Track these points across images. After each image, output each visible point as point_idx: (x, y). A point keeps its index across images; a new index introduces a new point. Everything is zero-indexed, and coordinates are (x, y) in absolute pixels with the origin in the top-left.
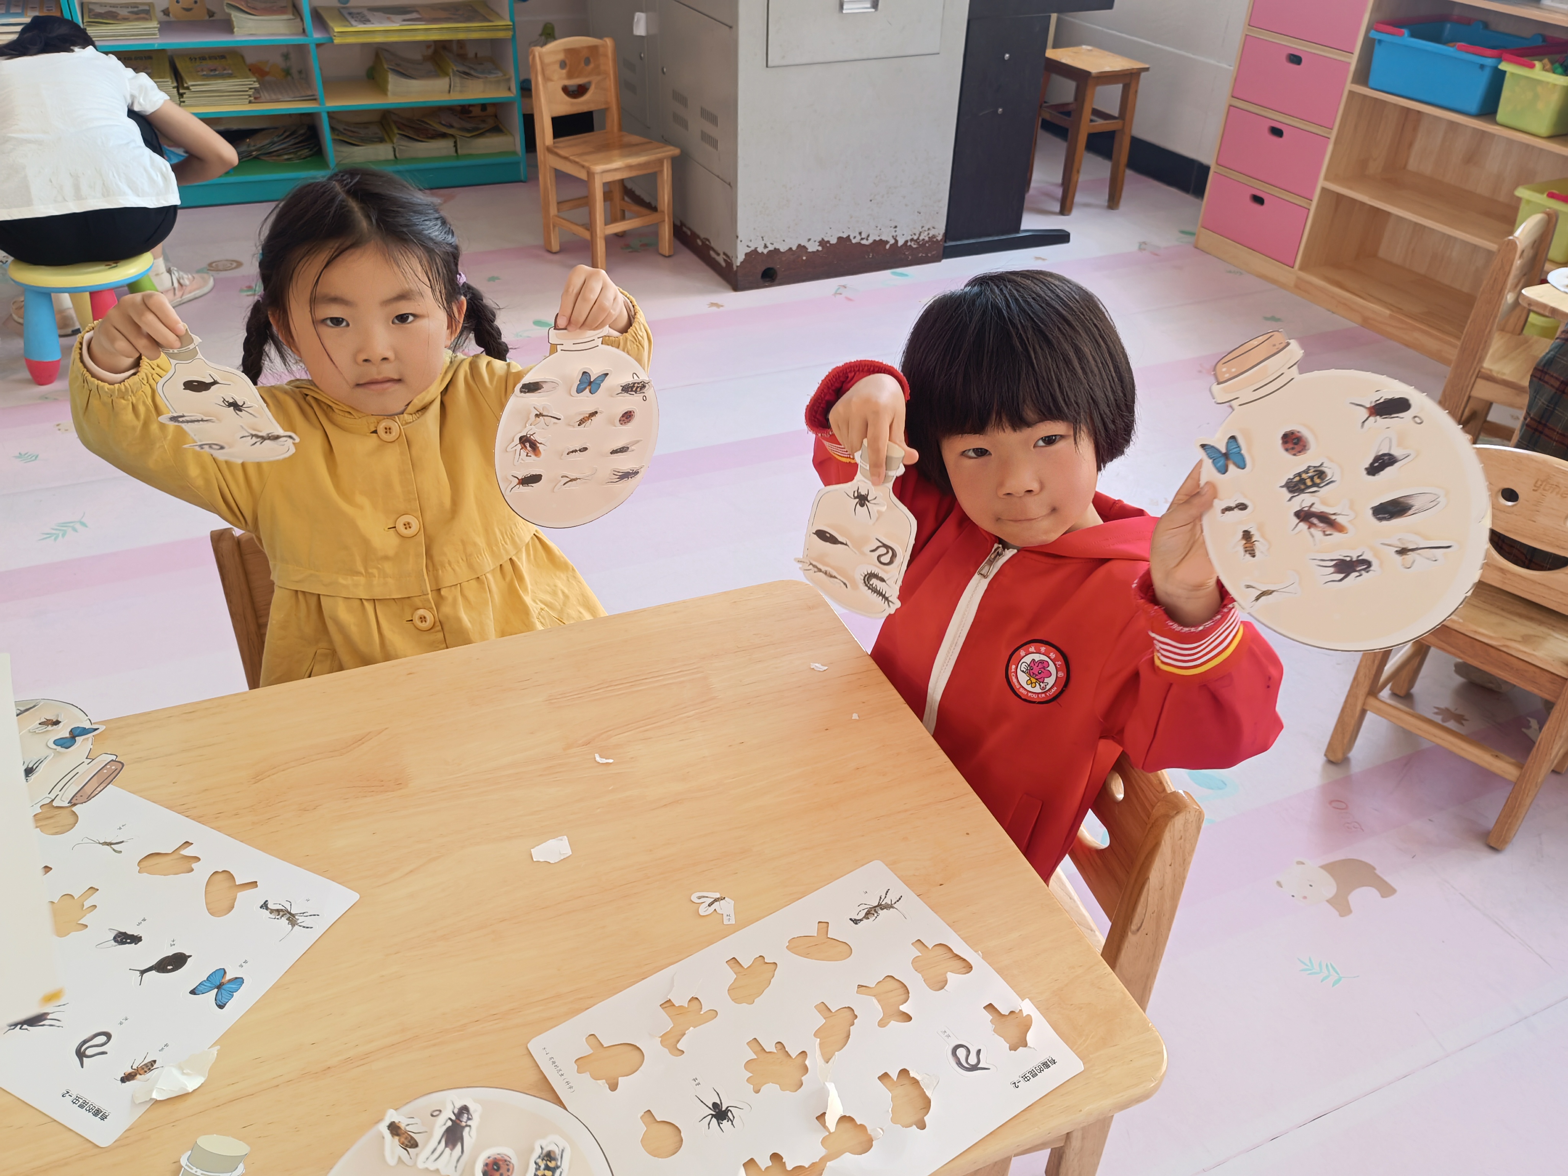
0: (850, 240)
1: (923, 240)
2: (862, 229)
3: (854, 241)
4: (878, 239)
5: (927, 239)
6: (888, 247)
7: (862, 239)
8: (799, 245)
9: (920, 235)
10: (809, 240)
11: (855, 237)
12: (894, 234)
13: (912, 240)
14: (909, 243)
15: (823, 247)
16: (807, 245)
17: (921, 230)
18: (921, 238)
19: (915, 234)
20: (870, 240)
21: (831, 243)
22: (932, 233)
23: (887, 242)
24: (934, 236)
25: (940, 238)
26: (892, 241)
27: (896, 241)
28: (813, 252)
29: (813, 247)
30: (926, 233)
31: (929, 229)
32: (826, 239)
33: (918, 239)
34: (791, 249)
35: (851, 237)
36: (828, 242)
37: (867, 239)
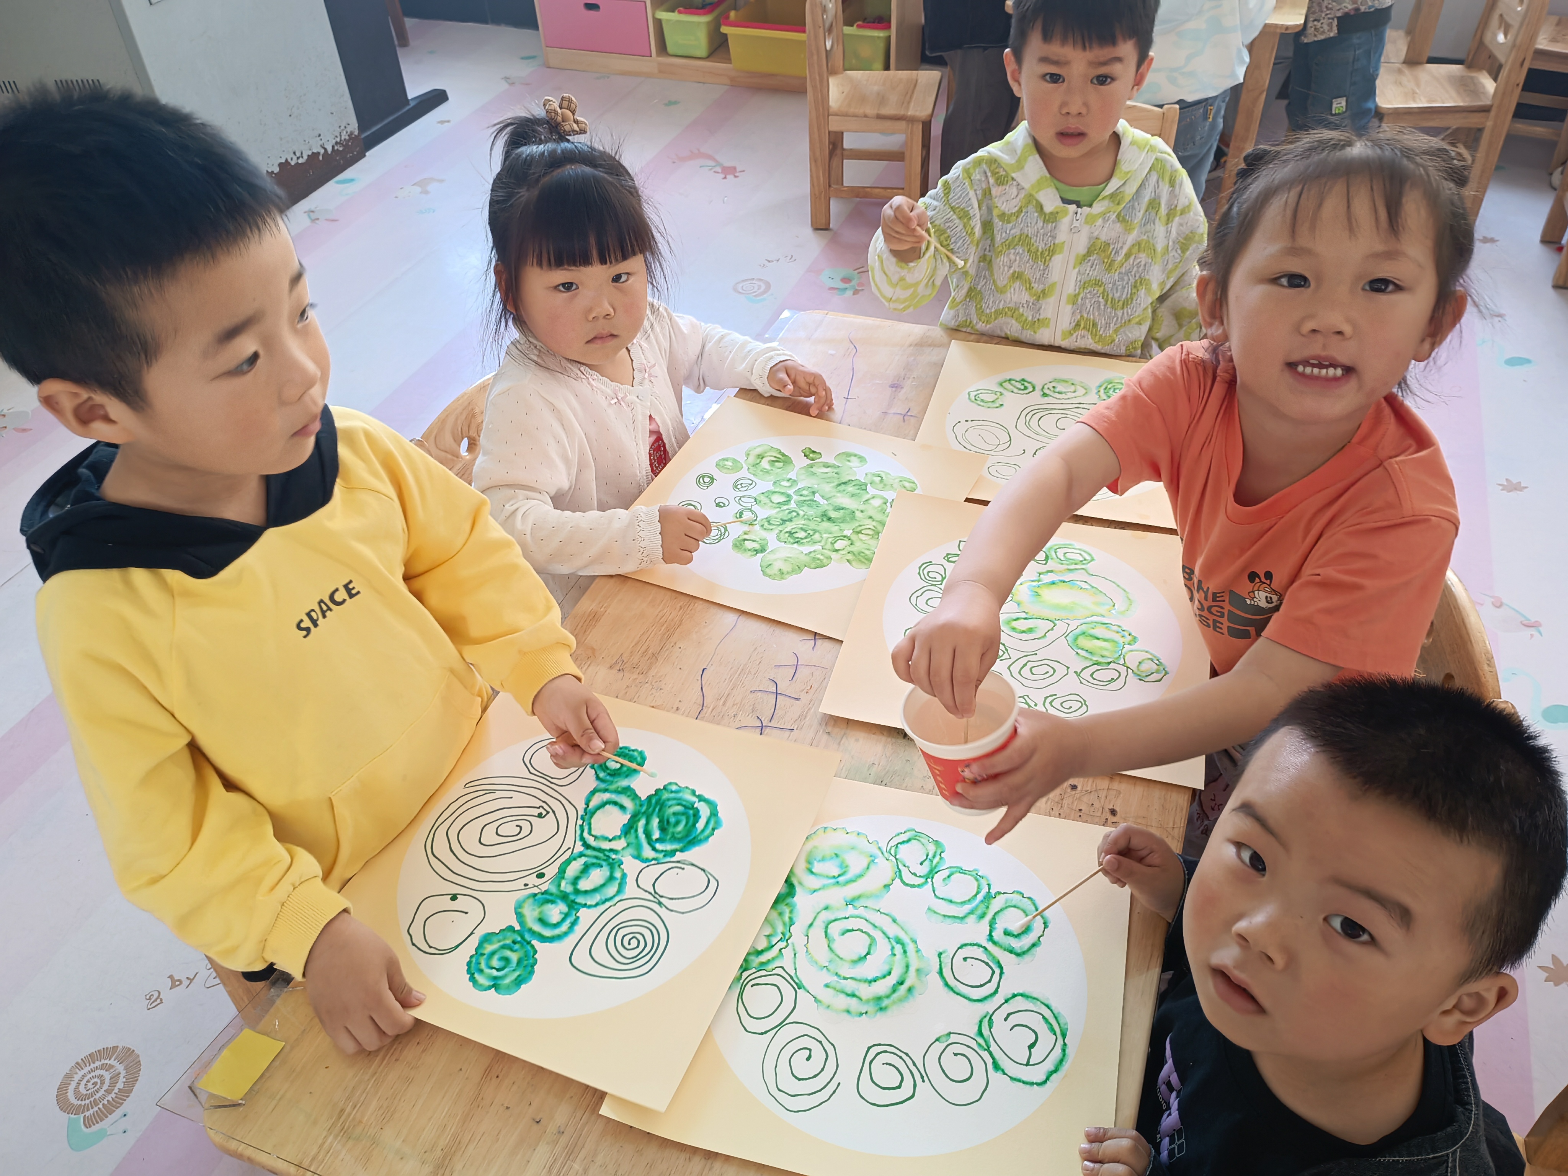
0: (289, 164)
1: (345, 139)
2: (295, 148)
3: (293, 163)
4: (310, 153)
5: (347, 137)
6: (321, 158)
7: (298, 158)
11: (292, 159)
12: (321, 143)
13: (337, 143)
14: (336, 148)
17: (340, 130)
18: (343, 138)
19: (336, 137)
20: (305, 157)
22: (348, 131)
23: (319, 153)
24: (352, 133)
25: (356, 133)
26: (322, 151)
27: (325, 149)
30: (345, 132)
31: (345, 127)
33: (341, 140)
35: (289, 160)
36: (272, 172)
37: (302, 157)
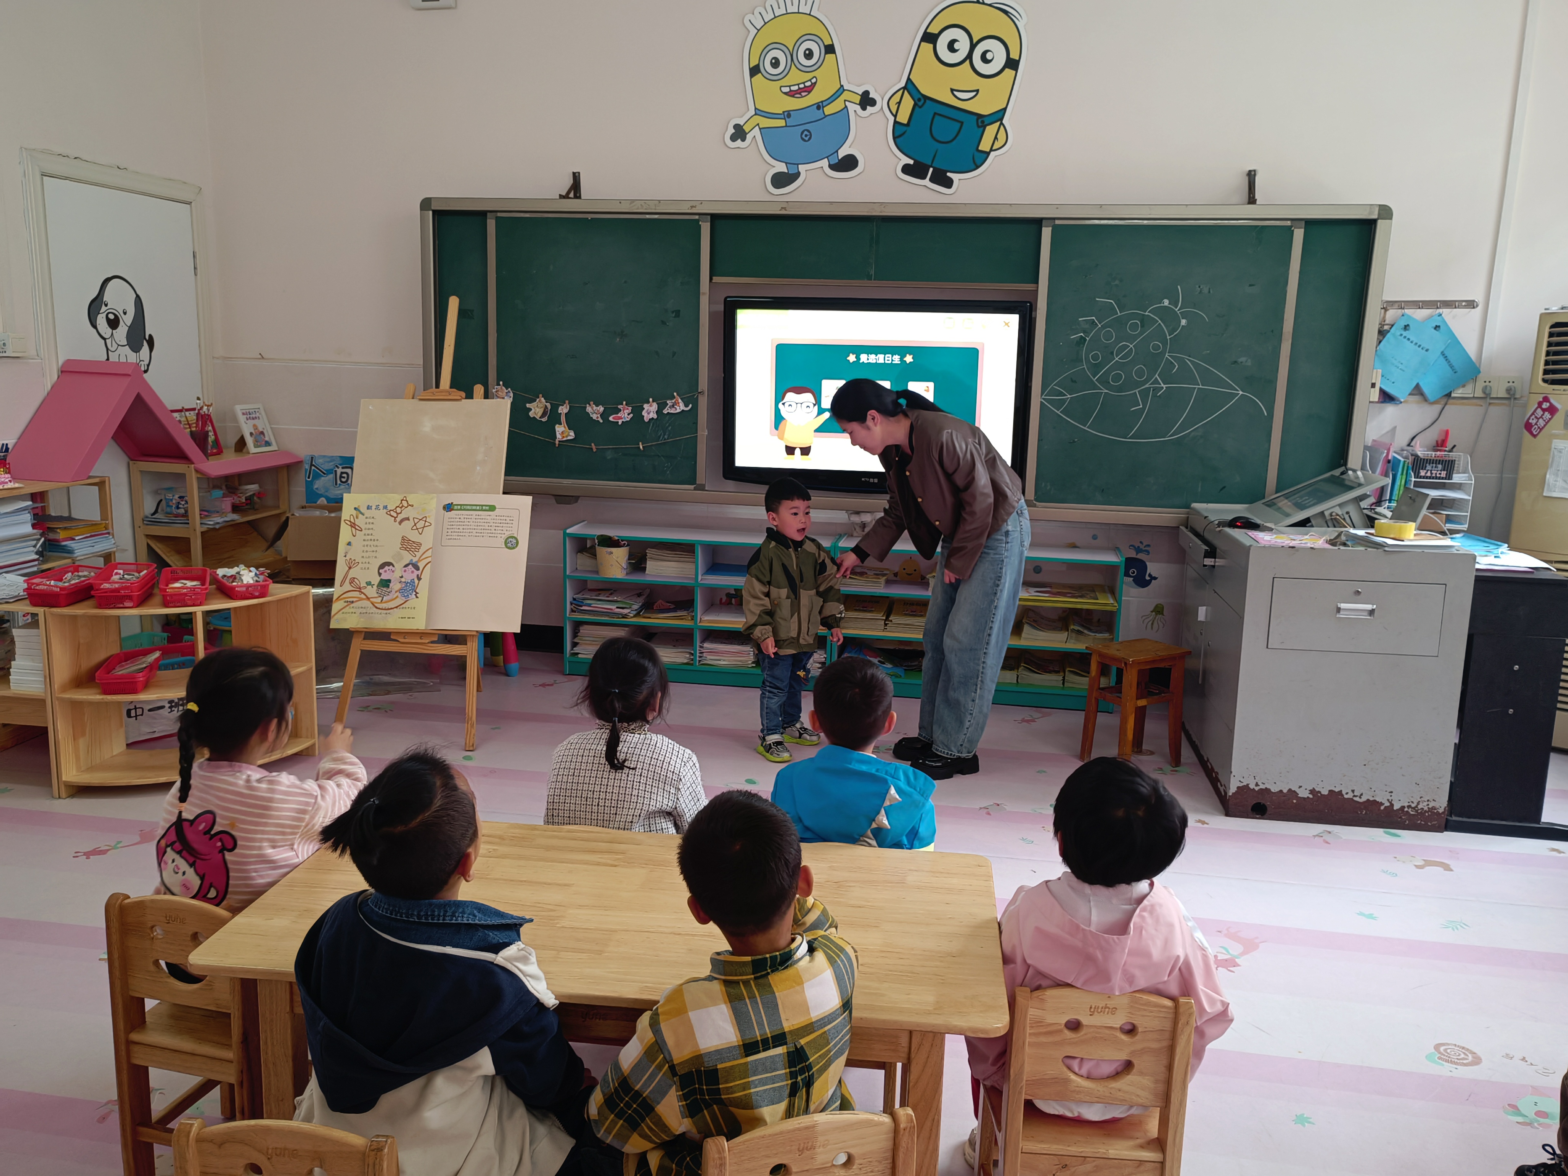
0: (1343, 795)
1: (1423, 809)
2: (1355, 788)
3: (1346, 796)
4: (1372, 799)
5: (1426, 808)
6: (1382, 808)
7: (1355, 796)
8: (1290, 790)
9: (1418, 803)
10: (1300, 787)
11: (1347, 793)
12: (1390, 798)
13: (1409, 807)
14: (1406, 809)
15: (1313, 795)
16: (1298, 791)
17: (1419, 800)
18: (1420, 807)
19: (1412, 802)
20: (1364, 799)
21: (1323, 793)
22: (1431, 805)
23: (1382, 804)
24: (1434, 808)
25: (1441, 811)
26: (1387, 804)
27: (1392, 805)
28: (1304, 798)
29: (1304, 794)
30: (1425, 804)
31: (1428, 801)
32: (1317, 790)
33: (1416, 807)
34: (1281, 791)
35: (1344, 793)
36: (1319, 792)
37: (1360, 797)
